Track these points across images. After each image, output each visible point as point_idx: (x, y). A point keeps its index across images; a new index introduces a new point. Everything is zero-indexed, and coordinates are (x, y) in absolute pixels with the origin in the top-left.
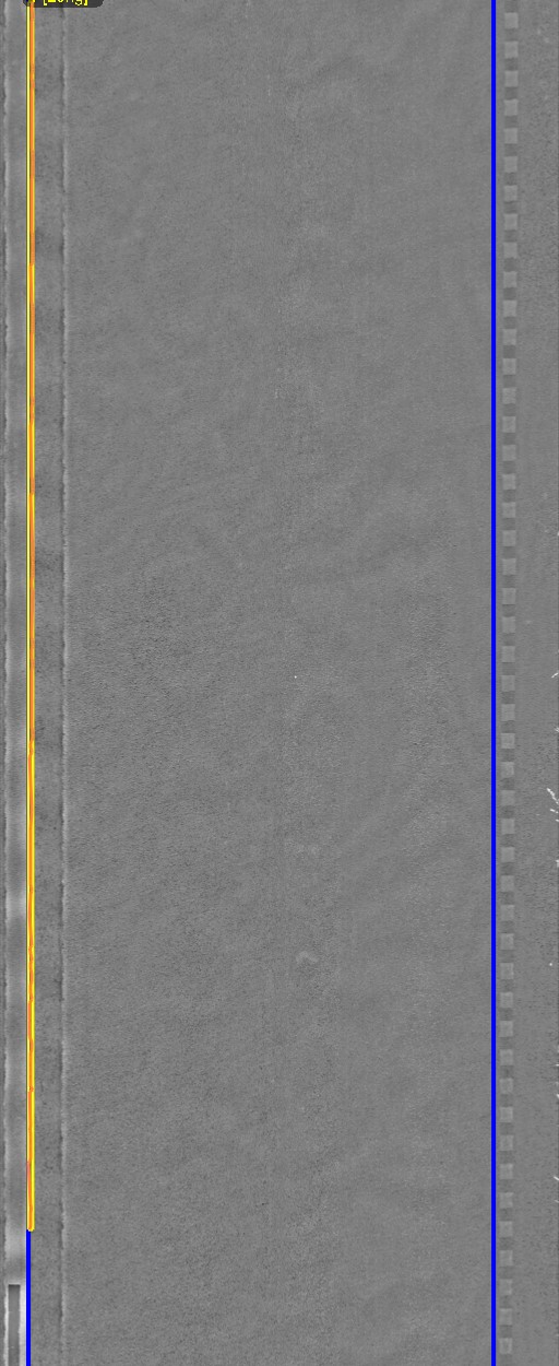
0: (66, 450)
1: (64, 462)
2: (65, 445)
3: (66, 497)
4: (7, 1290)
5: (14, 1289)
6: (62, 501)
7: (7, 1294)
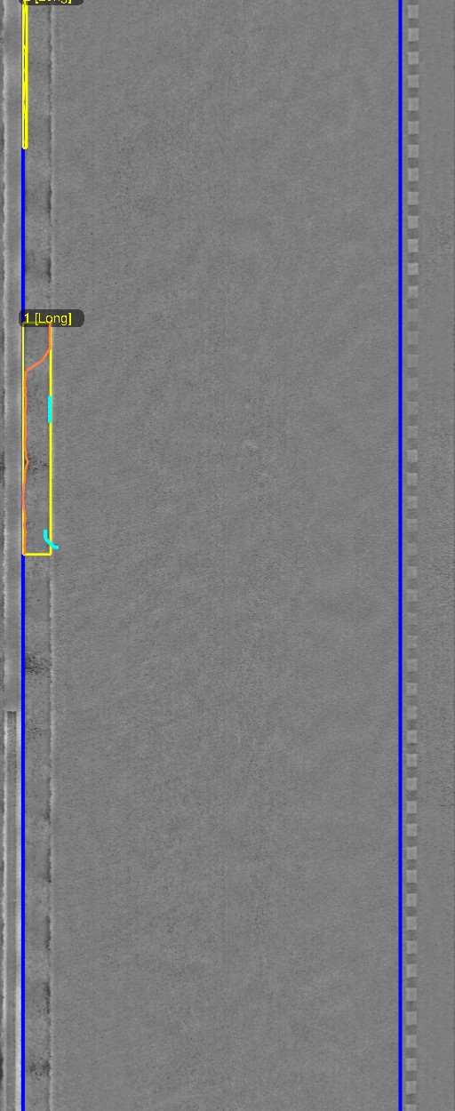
0: (53, 33)
1: (52, 43)
2: (52, 30)
3: (53, 71)
4: (6, 714)
5: (12, 714)
6: (50, 75)
7: (6, 719)
